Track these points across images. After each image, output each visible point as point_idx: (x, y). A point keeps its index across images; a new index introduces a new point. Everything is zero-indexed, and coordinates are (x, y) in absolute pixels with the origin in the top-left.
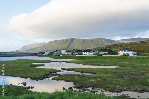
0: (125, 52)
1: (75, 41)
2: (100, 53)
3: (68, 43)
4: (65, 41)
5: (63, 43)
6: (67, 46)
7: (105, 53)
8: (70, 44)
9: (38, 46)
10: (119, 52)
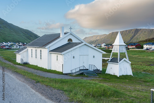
0: (148, 47)
1: (140, 32)
2: (129, 47)
3: (131, 35)
4: (127, 32)
5: (125, 34)
6: (130, 39)
7: (133, 47)
8: (134, 36)
9: (98, 38)
10: (144, 46)
